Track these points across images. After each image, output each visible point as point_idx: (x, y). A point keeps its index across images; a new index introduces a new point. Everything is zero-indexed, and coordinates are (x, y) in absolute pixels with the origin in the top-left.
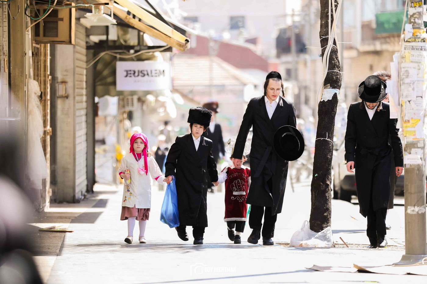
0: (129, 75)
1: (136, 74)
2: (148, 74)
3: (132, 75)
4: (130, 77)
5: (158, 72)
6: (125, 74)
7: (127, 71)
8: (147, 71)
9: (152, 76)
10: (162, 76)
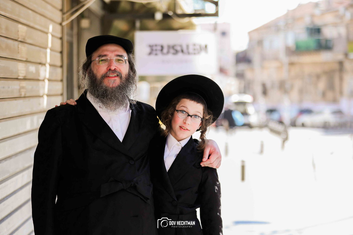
0: (154, 52)
1: (165, 50)
2: (182, 51)
3: (159, 52)
4: (156, 54)
5: (198, 47)
6: (148, 50)
7: (151, 46)
8: (181, 46)
9: (189, 53)
10: (203, 54)
